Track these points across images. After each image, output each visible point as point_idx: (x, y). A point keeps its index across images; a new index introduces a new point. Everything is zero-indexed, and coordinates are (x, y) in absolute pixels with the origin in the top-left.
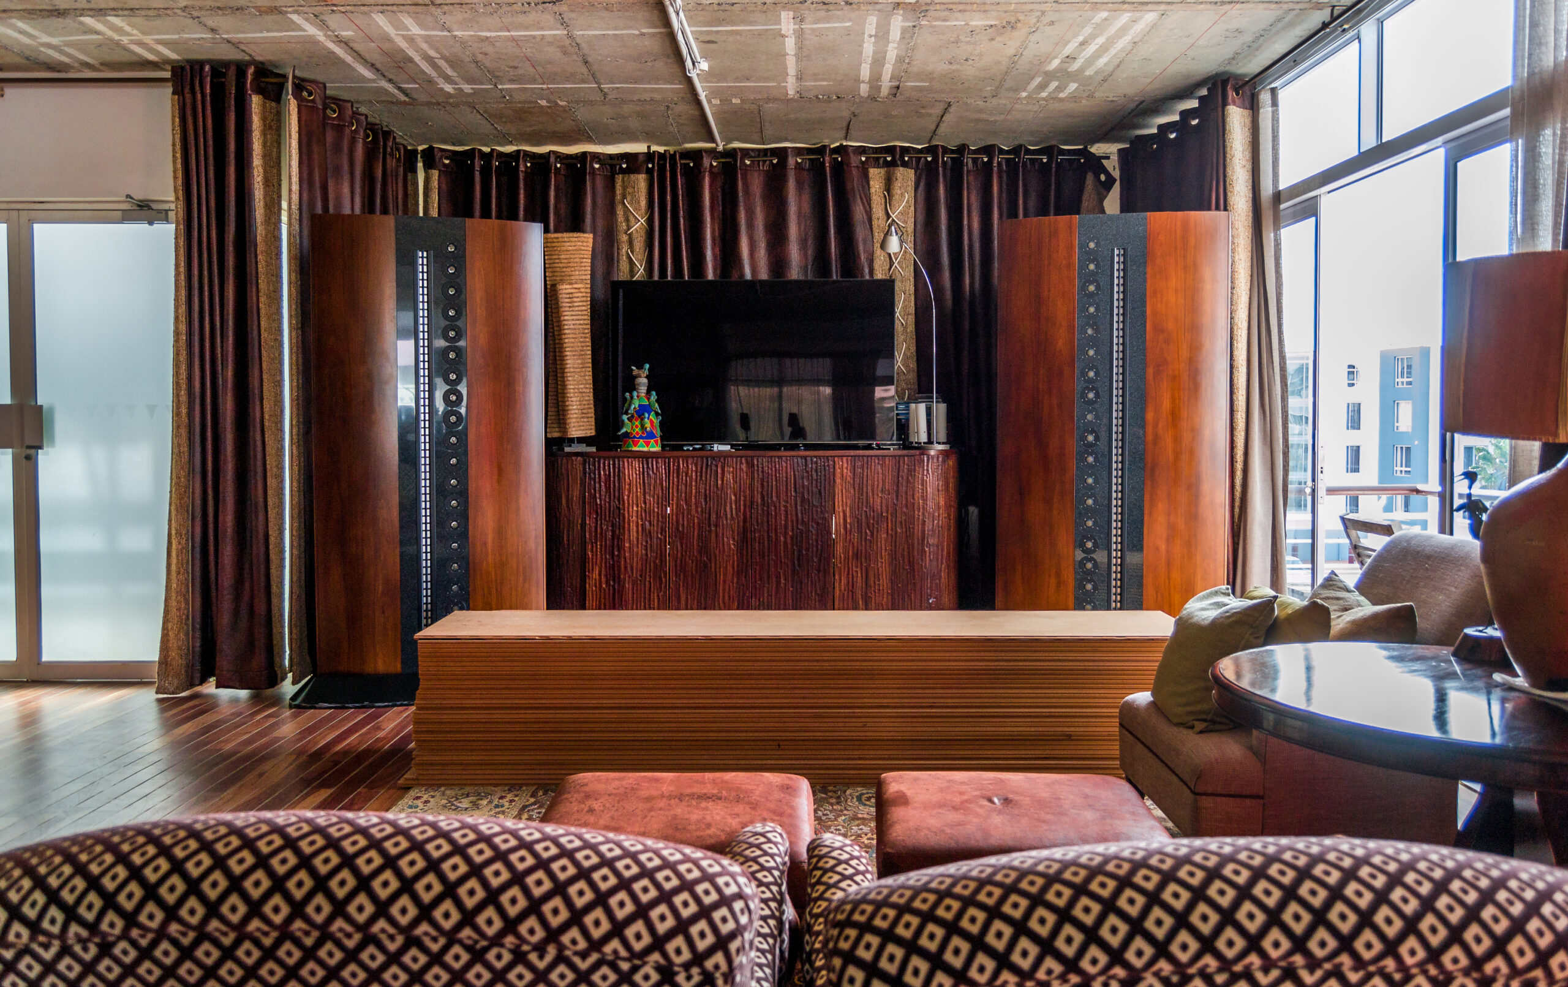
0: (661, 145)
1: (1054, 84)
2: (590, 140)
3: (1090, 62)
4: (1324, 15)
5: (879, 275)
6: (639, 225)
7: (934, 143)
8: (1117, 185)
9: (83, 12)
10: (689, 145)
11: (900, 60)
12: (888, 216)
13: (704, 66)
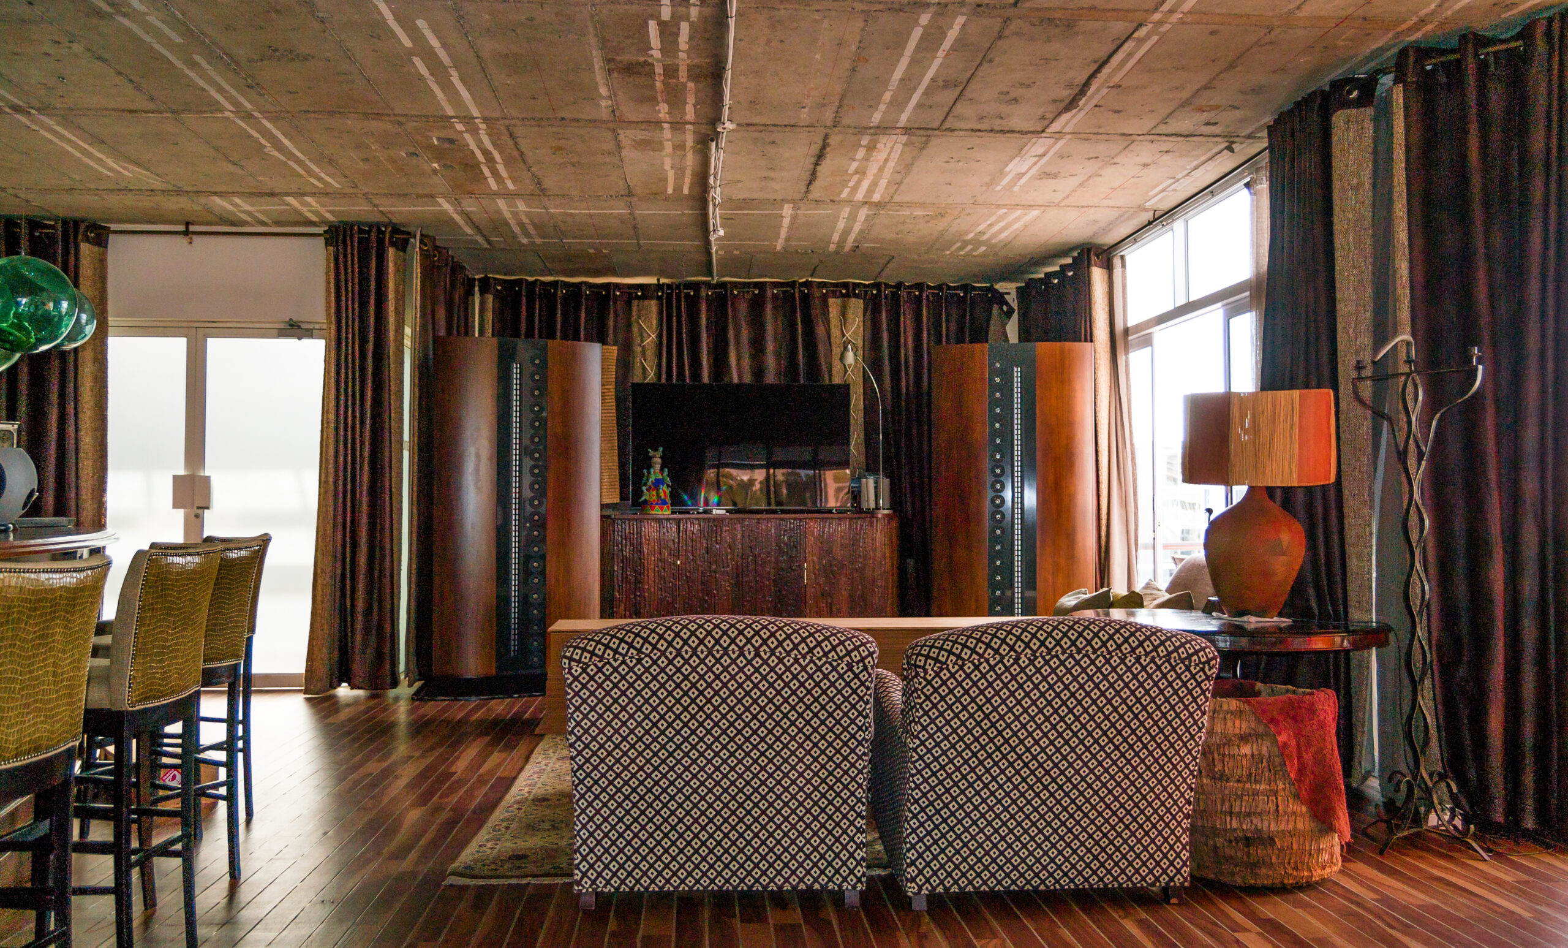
0: (668, 277)
1: (969, 247)
2: (616, 274)
3: (995, 235)
4: (1149, 216)
5: (837, 380)
6: (651, 338)
7: (878, 280)
8: (1016, 313)
9: (287, 194)
10: (689, 279)
11: (861, 231)
12: (844, 335)
13: (721, 233)
